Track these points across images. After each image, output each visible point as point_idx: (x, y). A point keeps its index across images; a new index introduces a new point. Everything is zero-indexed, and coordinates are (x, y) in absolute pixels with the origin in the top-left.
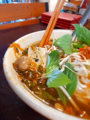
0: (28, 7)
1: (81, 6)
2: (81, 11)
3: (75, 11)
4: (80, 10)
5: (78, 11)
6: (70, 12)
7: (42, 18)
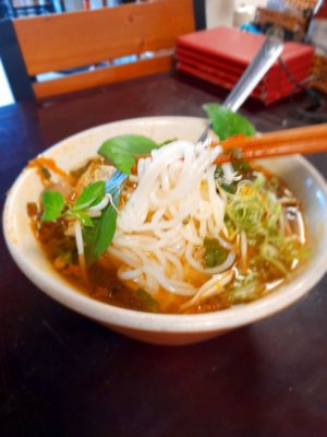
0: (131, 19)
1: (316, 10)
2: (316, 29)
3: (296, 28)
4: (313, 23)
5: (306, 27)
6: (276, 31)
7: (177, 52)
